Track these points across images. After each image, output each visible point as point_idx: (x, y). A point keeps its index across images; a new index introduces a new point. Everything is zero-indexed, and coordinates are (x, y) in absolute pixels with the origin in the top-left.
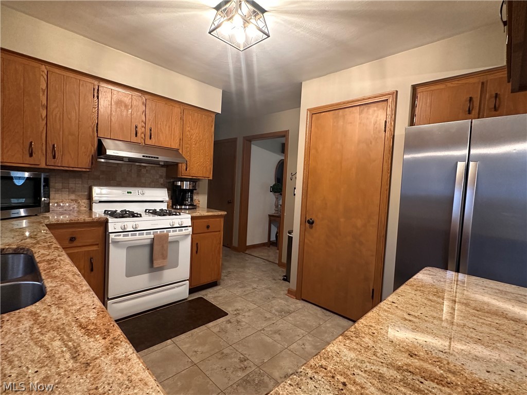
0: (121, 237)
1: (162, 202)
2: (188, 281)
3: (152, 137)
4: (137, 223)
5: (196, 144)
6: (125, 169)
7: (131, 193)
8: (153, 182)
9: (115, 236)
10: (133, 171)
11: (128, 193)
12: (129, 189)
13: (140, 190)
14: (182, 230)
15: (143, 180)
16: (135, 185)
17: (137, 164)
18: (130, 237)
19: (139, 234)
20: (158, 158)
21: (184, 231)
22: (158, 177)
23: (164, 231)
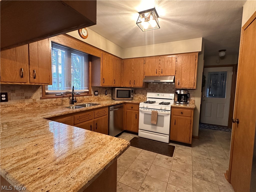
0: (142, 110)
1: (171, 99)
2: (168, 136)
3: (163, 72)
4: (148, 105)
5: (184, 72)
6: (159, 86)
7: (159, 95)
8: (169, 91)
9: (141, 109)
10: (162, 87)
11: (158, 95)
12: (158, 94)
13: (162, 94)
14: (165, 112)
15: (165, 90)
16: (162, 92)
17: (163, 84)
18: (145, 110)
19: (148, 110)
20: (160, 81)
21: (166, 112)
22: (172, 89)
23: (155, 110)
